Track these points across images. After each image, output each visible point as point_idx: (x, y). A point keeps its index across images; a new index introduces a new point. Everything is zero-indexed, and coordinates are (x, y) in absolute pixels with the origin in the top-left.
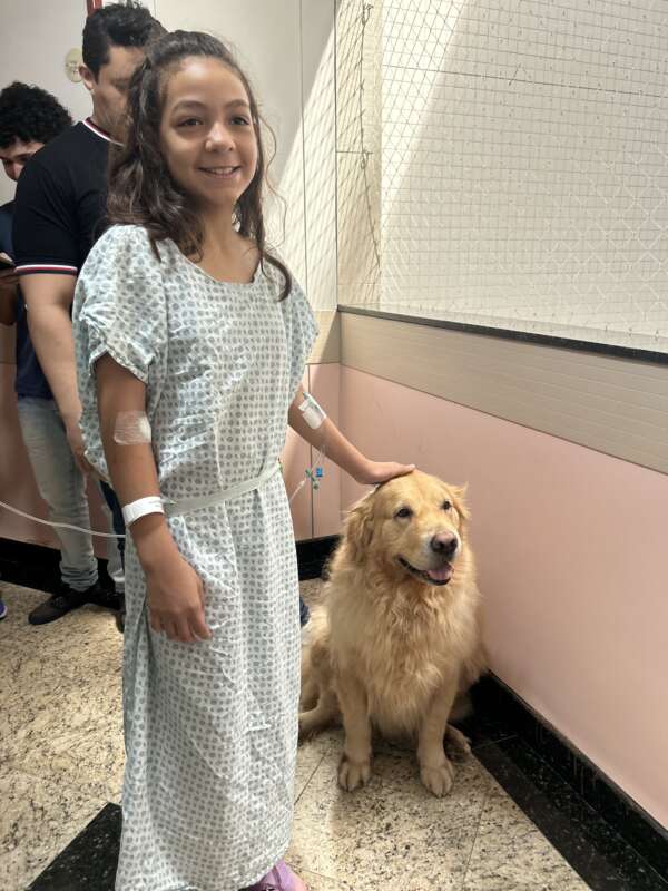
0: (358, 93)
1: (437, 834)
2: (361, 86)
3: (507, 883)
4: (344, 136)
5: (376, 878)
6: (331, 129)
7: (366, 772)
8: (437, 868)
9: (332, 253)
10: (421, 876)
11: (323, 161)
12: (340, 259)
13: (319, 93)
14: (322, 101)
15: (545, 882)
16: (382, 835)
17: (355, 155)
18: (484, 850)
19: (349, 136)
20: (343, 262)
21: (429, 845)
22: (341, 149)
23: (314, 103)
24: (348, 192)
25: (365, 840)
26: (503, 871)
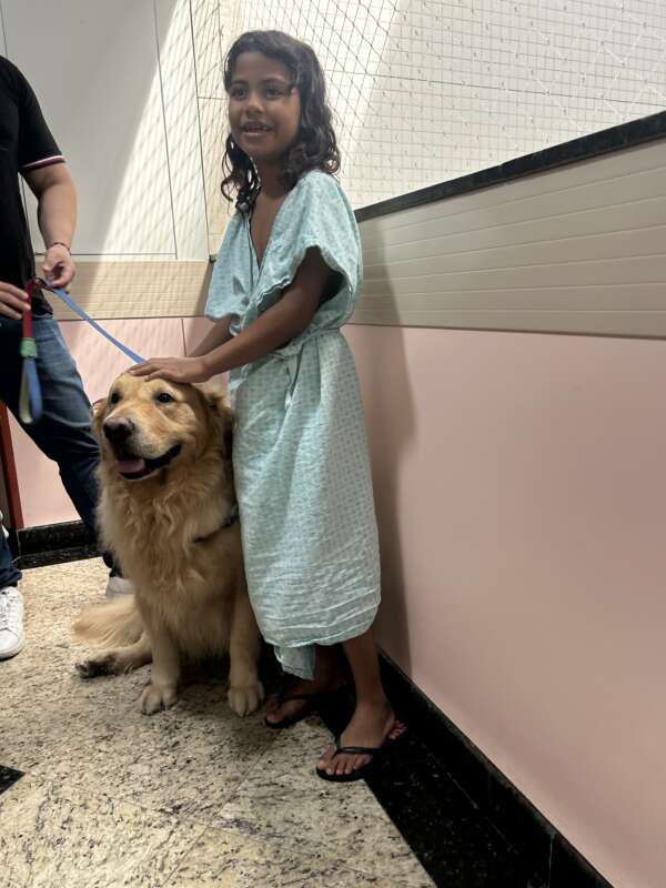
0: (217, 39)
1: (226, 749)
2: (220, 32)
3: (283, 790)
4: (204, 82)
5: (141, 789)
6: (190, 75)
7: (167, 695)
8: (212, 779)
9: (200, 204)
10: (190, 787)
11: (185, 108)
12: (209, 208)
13: (175, 39)
14: (180, 45)
15: (325, 788)
16: (166, 752)
17: (218, 102)
18: (270, 762)
19: (210, 82)
20: (212, 211)
21: (213, 759)
22: (202, 95)
23: (170, 49)
24: (213, 139)
25: (145, 756)
26: (284, 779)
